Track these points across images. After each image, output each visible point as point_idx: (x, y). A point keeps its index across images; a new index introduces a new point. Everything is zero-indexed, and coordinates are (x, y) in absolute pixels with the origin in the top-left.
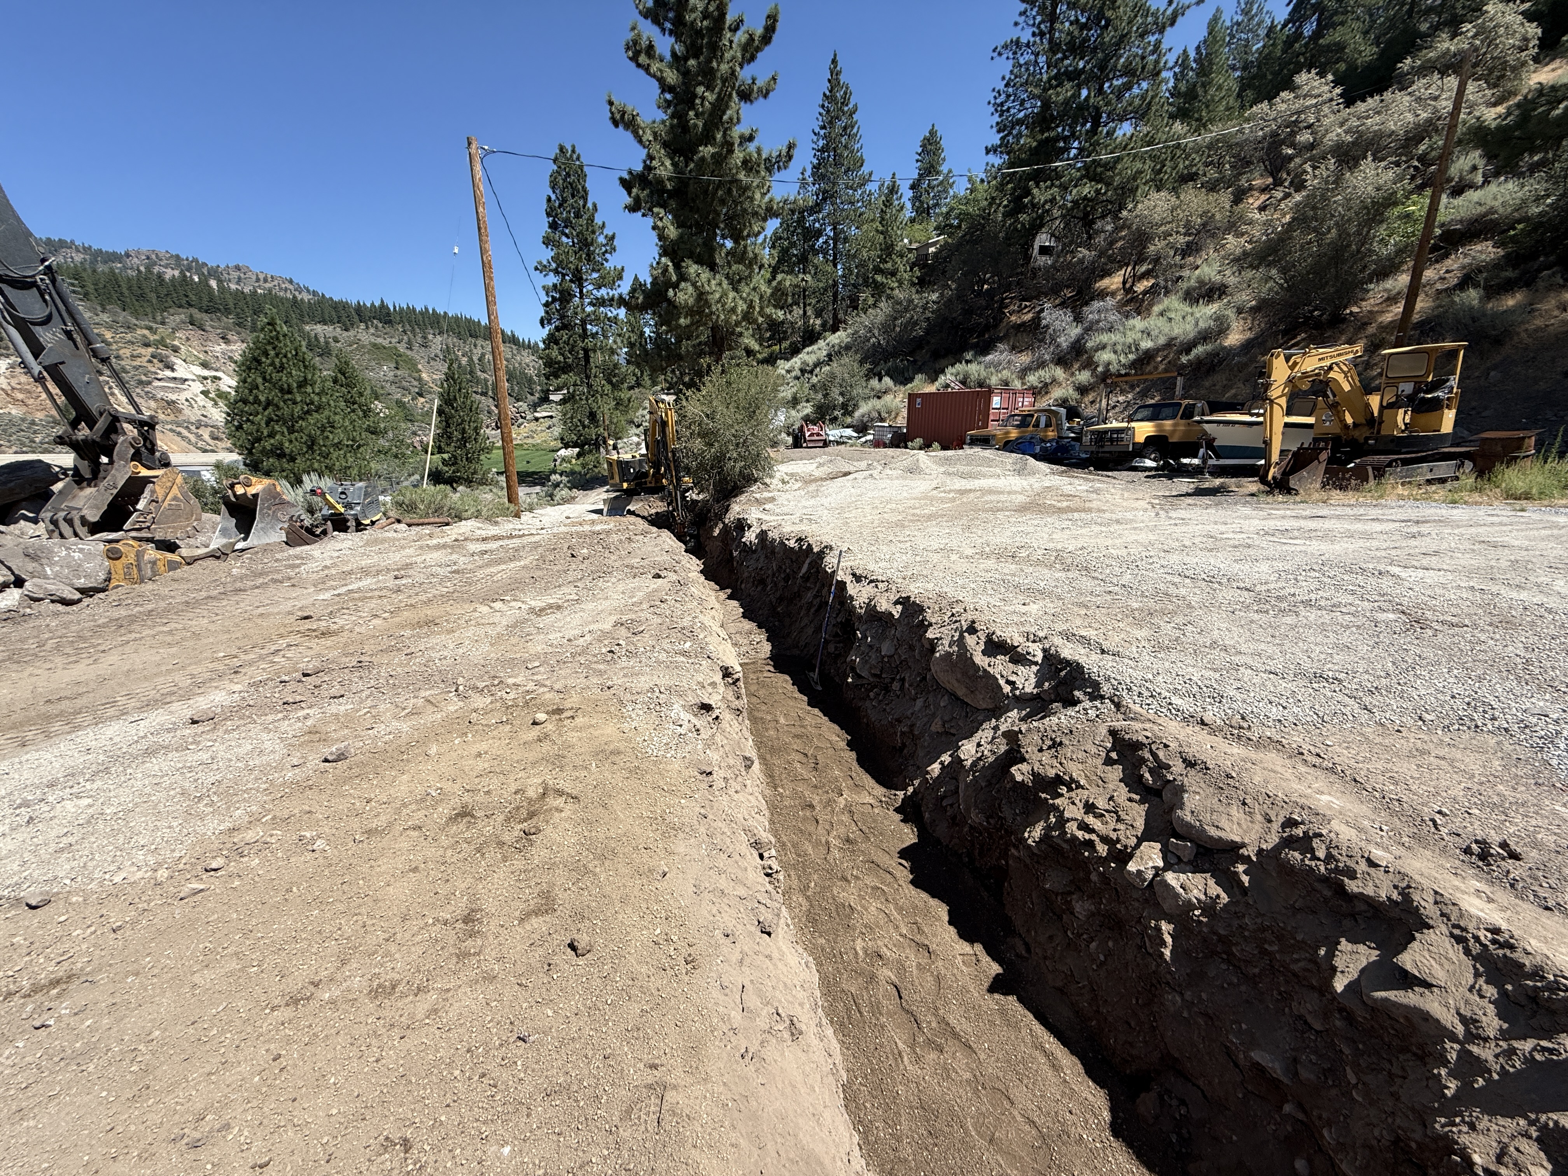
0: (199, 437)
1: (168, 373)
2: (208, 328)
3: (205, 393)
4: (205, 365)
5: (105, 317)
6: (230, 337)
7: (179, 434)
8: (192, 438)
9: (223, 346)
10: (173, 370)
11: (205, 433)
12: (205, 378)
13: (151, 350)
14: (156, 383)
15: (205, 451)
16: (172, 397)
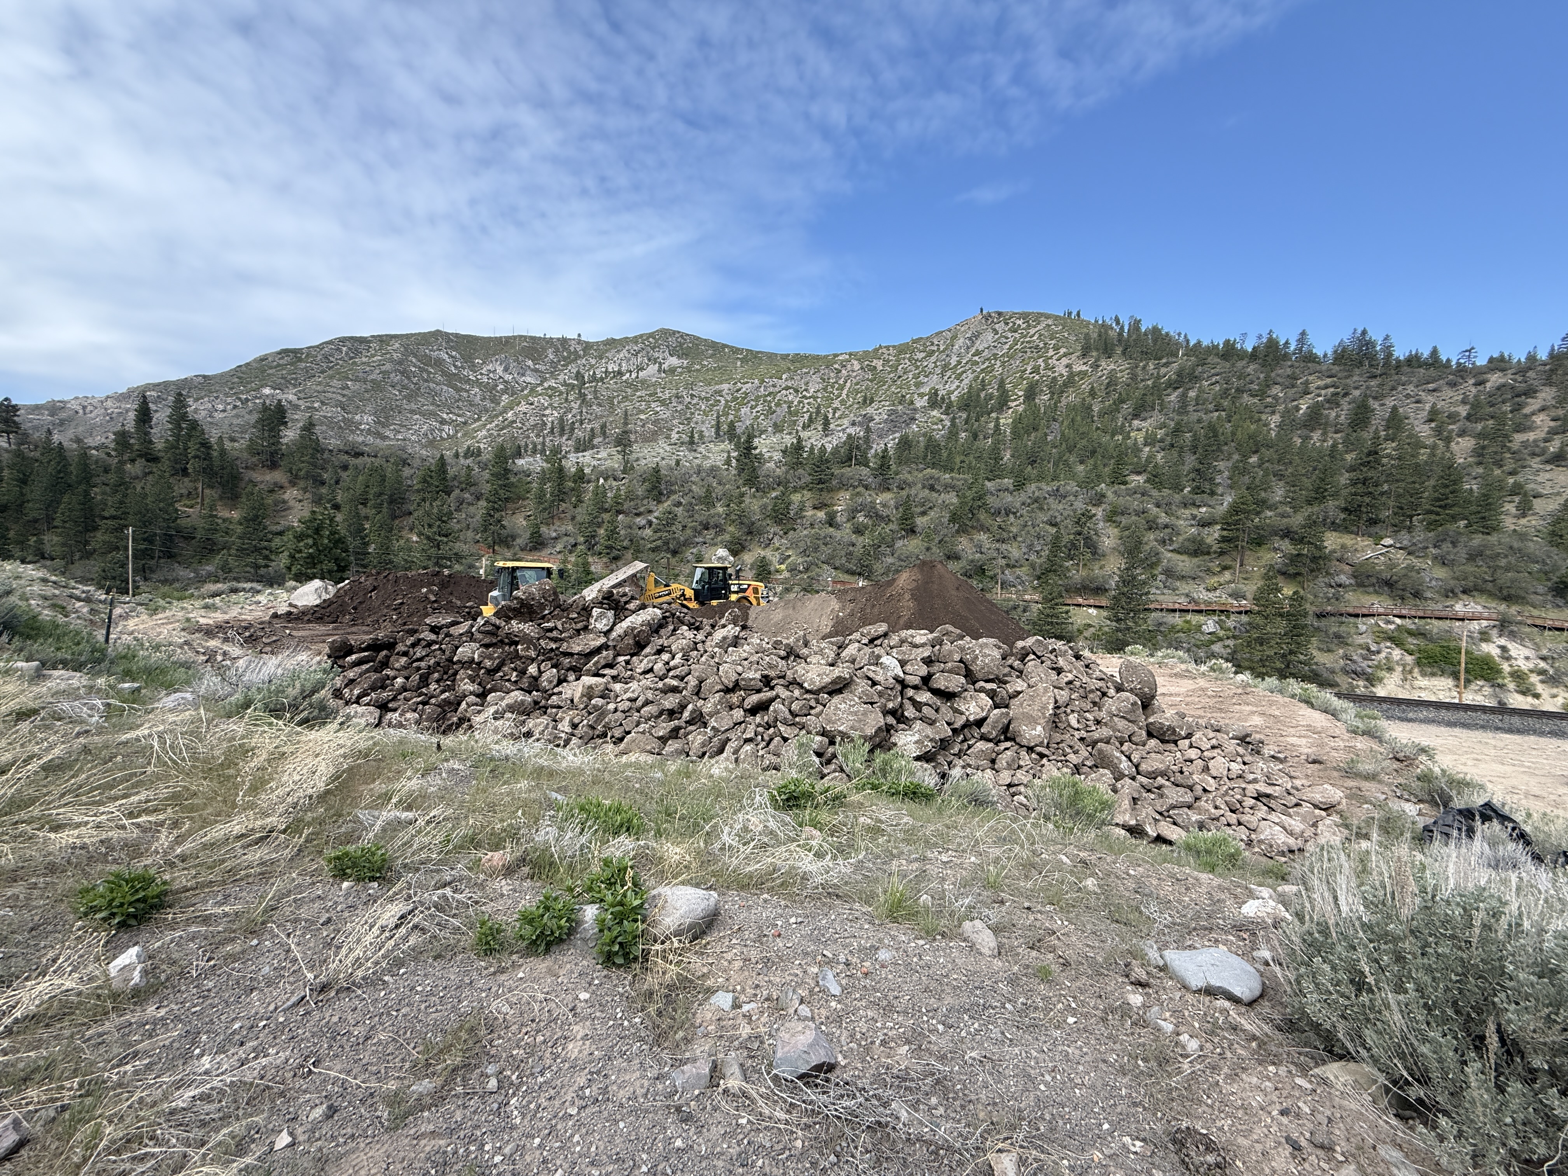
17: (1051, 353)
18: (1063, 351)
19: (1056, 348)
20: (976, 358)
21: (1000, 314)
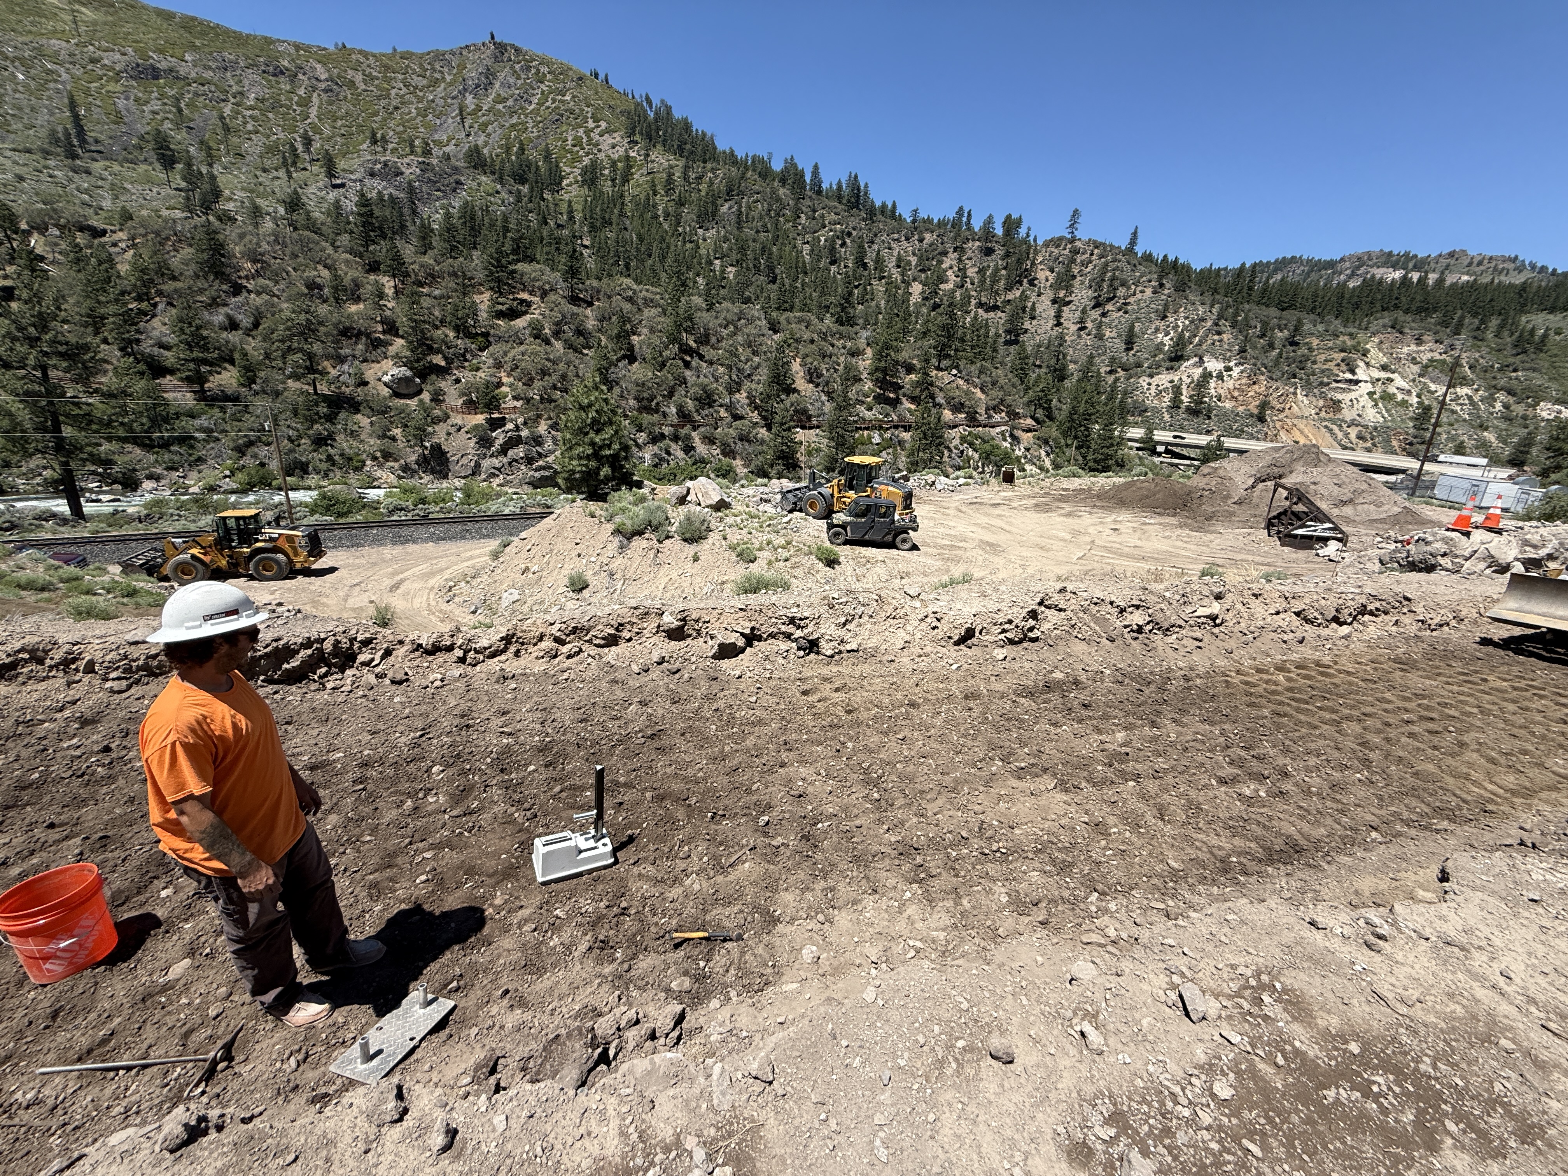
0: (1347, 435)
1: (1348, 376)
2: (1407, 330)
3: (1371, 394)
4: (1384, 368)
5: (1321, 328)
6: (1425, 338)
7: (1331, 431)
8: (1340, 435)
9: (1413, 347)
10: (1353, 372)
11: (1353, 432)
12: (1378, 380)
13: (1343, 354)
14: (1335, 385)
15: (1345, 448)
16: (1339, 396)
17: (591, 124)
18: (603, 125)
19: (596, 121)
20: (500, 107)
21: (517, 50)
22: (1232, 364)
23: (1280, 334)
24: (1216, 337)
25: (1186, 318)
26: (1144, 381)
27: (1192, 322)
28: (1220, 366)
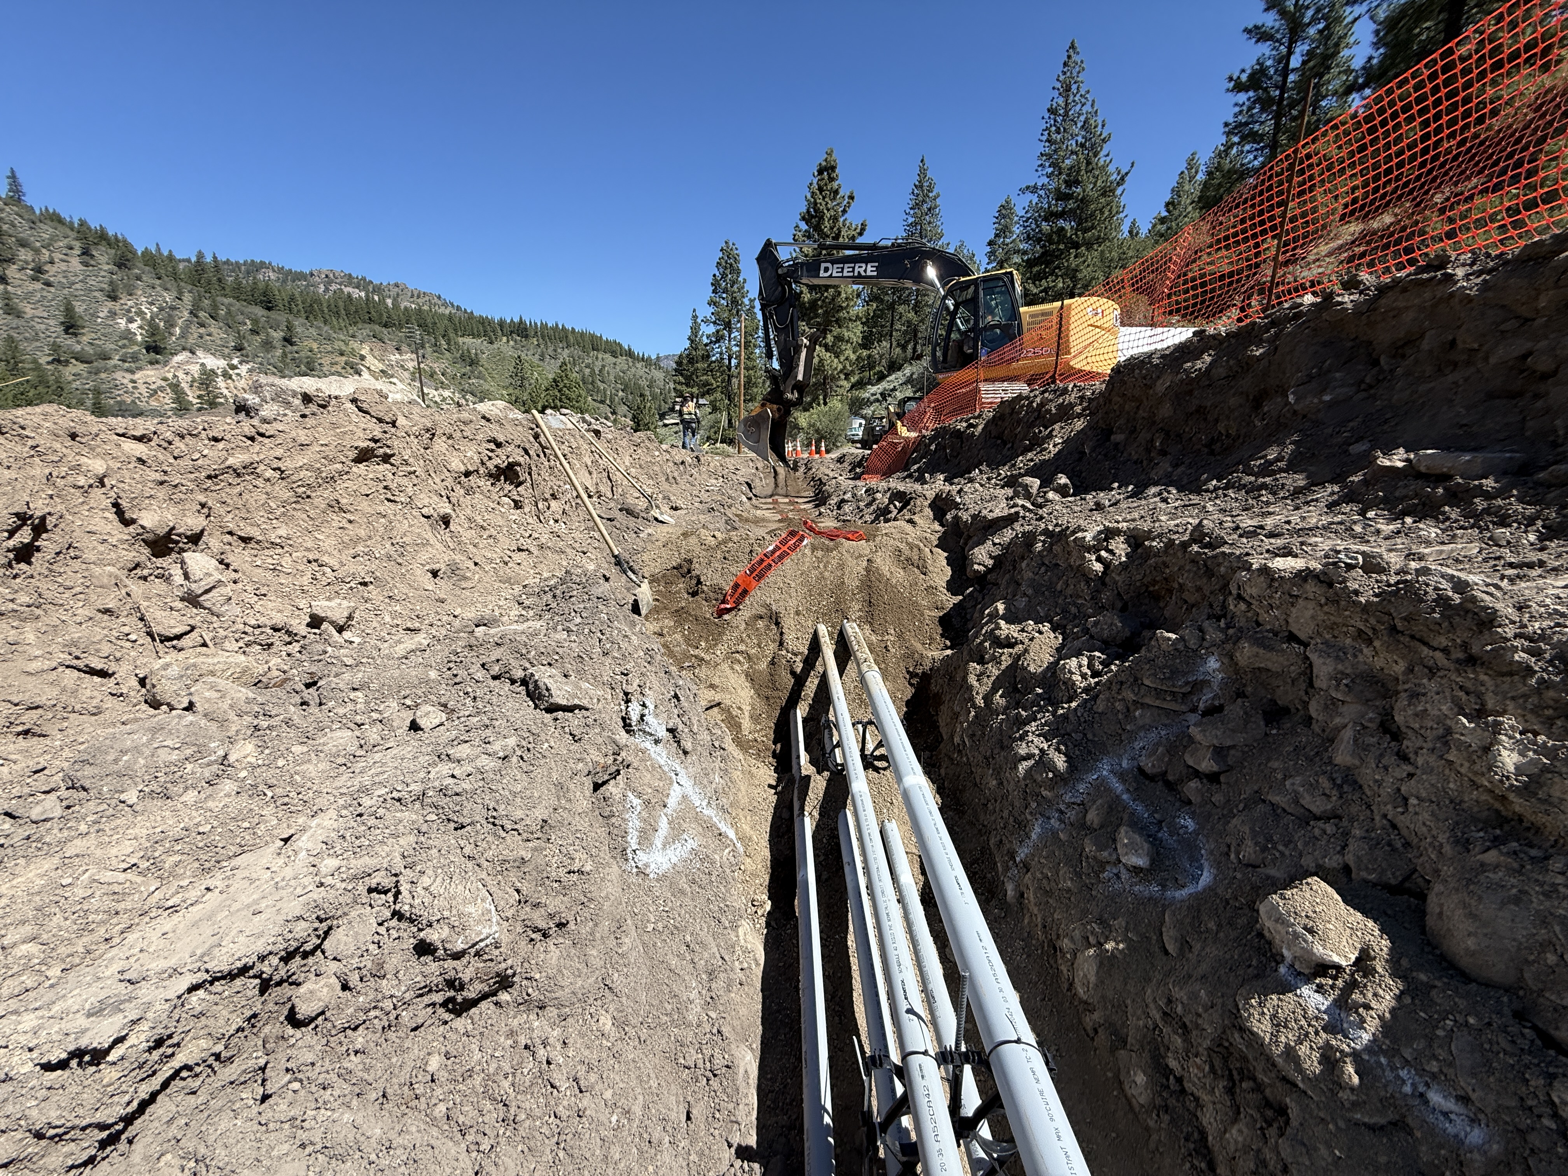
2: (387, 341)
6: (403, 348)
22: (235, 361)
23: (275, 334)
24: (202, 330)
25: (151, 304)
26: (121, 377)
27: (161, 309)
28: (222, 363)
